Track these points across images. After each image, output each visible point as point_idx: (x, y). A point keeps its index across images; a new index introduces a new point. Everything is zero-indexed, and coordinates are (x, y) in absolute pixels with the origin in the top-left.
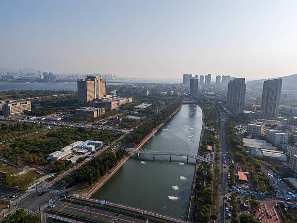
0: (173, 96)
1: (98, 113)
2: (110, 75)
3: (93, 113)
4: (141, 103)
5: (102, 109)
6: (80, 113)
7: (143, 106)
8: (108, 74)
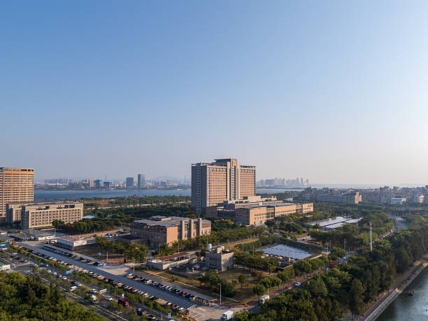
0: (422, 205)
1: (180, 231)
2: (300, 180)
3: (162, 230)
4: (333, 216)
5: (197, 224)
6: (139, 231)
7: (337, 222)
8: (298, 179)
